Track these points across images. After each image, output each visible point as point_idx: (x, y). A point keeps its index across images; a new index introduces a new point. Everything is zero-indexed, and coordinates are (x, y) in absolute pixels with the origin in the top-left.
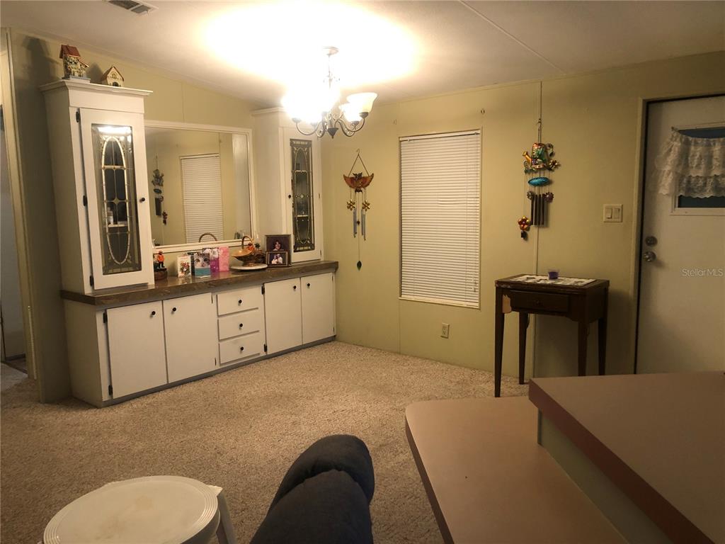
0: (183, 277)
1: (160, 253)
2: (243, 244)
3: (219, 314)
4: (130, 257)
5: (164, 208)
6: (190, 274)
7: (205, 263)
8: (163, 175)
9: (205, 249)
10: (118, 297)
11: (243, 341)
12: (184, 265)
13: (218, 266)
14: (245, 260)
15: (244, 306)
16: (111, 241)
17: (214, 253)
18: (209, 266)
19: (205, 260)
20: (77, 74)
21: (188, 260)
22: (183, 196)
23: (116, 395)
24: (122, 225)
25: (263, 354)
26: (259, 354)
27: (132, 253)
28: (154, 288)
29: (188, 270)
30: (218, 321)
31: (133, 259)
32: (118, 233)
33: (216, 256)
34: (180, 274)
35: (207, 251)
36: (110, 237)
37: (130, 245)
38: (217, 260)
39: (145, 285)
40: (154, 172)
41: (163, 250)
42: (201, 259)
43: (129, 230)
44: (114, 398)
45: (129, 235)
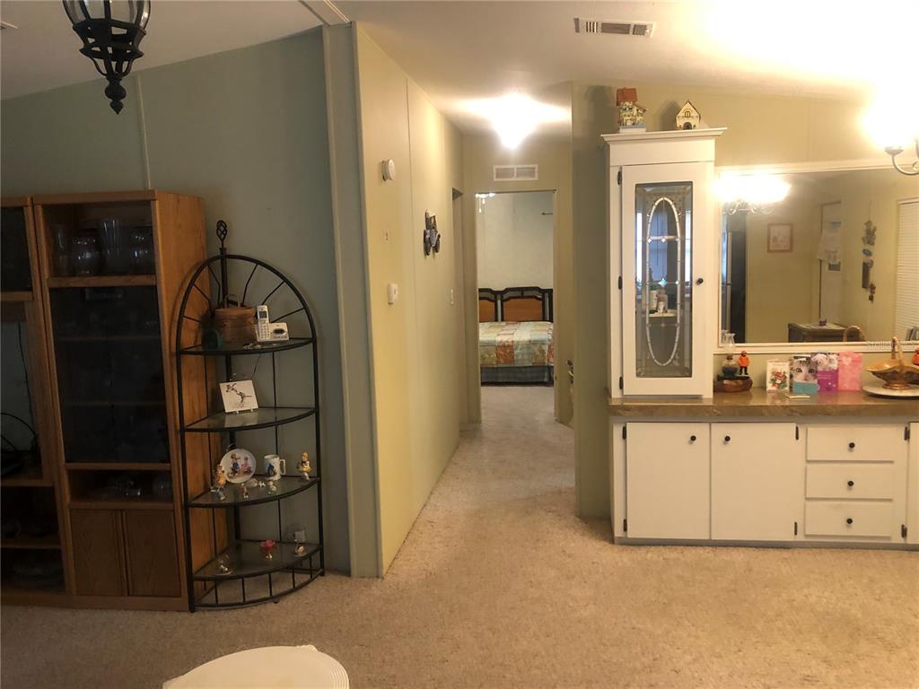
0: (773, 391)
1: (743, 355)
2: (893, 350)
3: (809, 459)
4: (677, 357)
5: (873, 278)
6: (787, 388)
7: (810, 375)
8: (875, 229)
9: (815, 354)
10: (641, 408)
11: (853, 510)
12: (777, 375)
13: (837, 382)
14: (888, 378)
15: (857, 454)
16: (651, 335)
17: (831, 361)
18: (816, 381)
19: (811, 371)
20: (629, 123)
21: (784, 368)
22: (897, 260)
23: (632, 534)
24: (672, 315)
25: (898, 539)
26: (889, 538)
27: (681, 352)
28: (711, 404)
29: (784, 382)
30: (806, 467)
31: (681, 360)
32: (663, 325)
33: (834, 366)
34: (770, 387)
35: (819, 357)
36: (650, 328)
37: (679, 342)
38: (834, 374)
39: (697, 398)
40: (866, 224)
41: (748, 351)
42: (804, 369)
43: (678, 321)
44: (629, 536)
45: (678, 328)
